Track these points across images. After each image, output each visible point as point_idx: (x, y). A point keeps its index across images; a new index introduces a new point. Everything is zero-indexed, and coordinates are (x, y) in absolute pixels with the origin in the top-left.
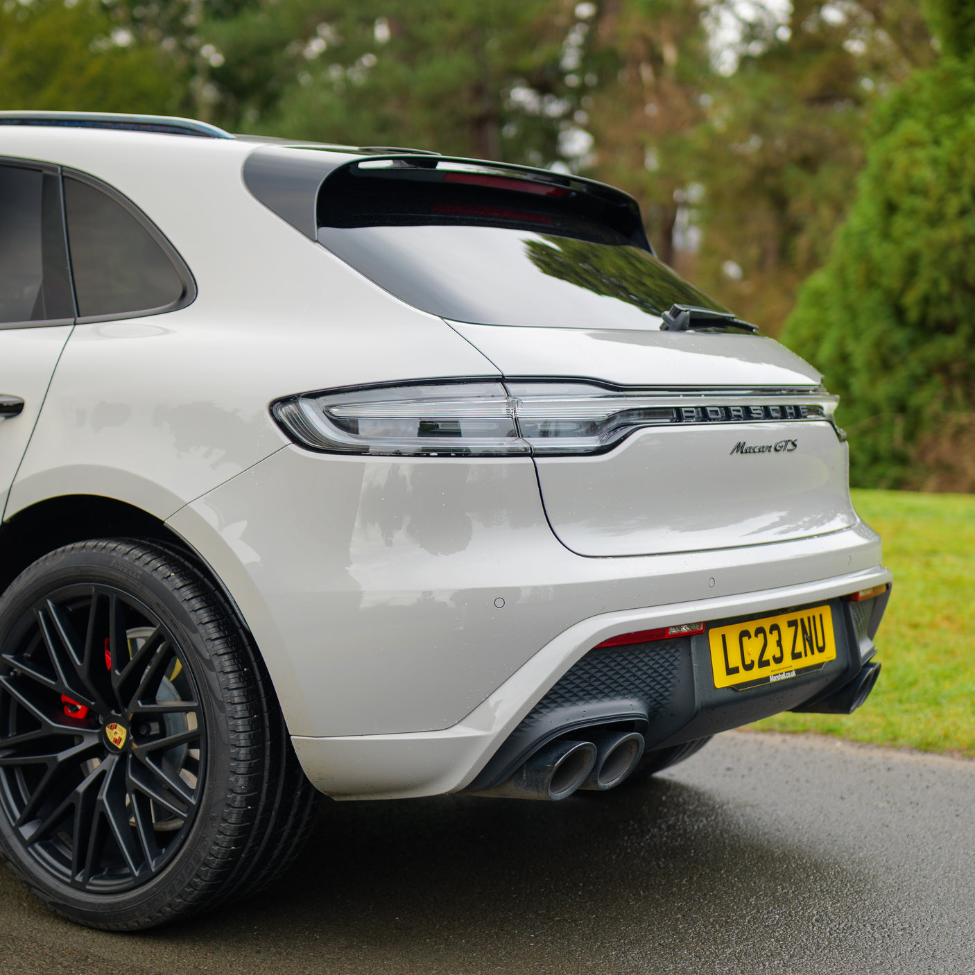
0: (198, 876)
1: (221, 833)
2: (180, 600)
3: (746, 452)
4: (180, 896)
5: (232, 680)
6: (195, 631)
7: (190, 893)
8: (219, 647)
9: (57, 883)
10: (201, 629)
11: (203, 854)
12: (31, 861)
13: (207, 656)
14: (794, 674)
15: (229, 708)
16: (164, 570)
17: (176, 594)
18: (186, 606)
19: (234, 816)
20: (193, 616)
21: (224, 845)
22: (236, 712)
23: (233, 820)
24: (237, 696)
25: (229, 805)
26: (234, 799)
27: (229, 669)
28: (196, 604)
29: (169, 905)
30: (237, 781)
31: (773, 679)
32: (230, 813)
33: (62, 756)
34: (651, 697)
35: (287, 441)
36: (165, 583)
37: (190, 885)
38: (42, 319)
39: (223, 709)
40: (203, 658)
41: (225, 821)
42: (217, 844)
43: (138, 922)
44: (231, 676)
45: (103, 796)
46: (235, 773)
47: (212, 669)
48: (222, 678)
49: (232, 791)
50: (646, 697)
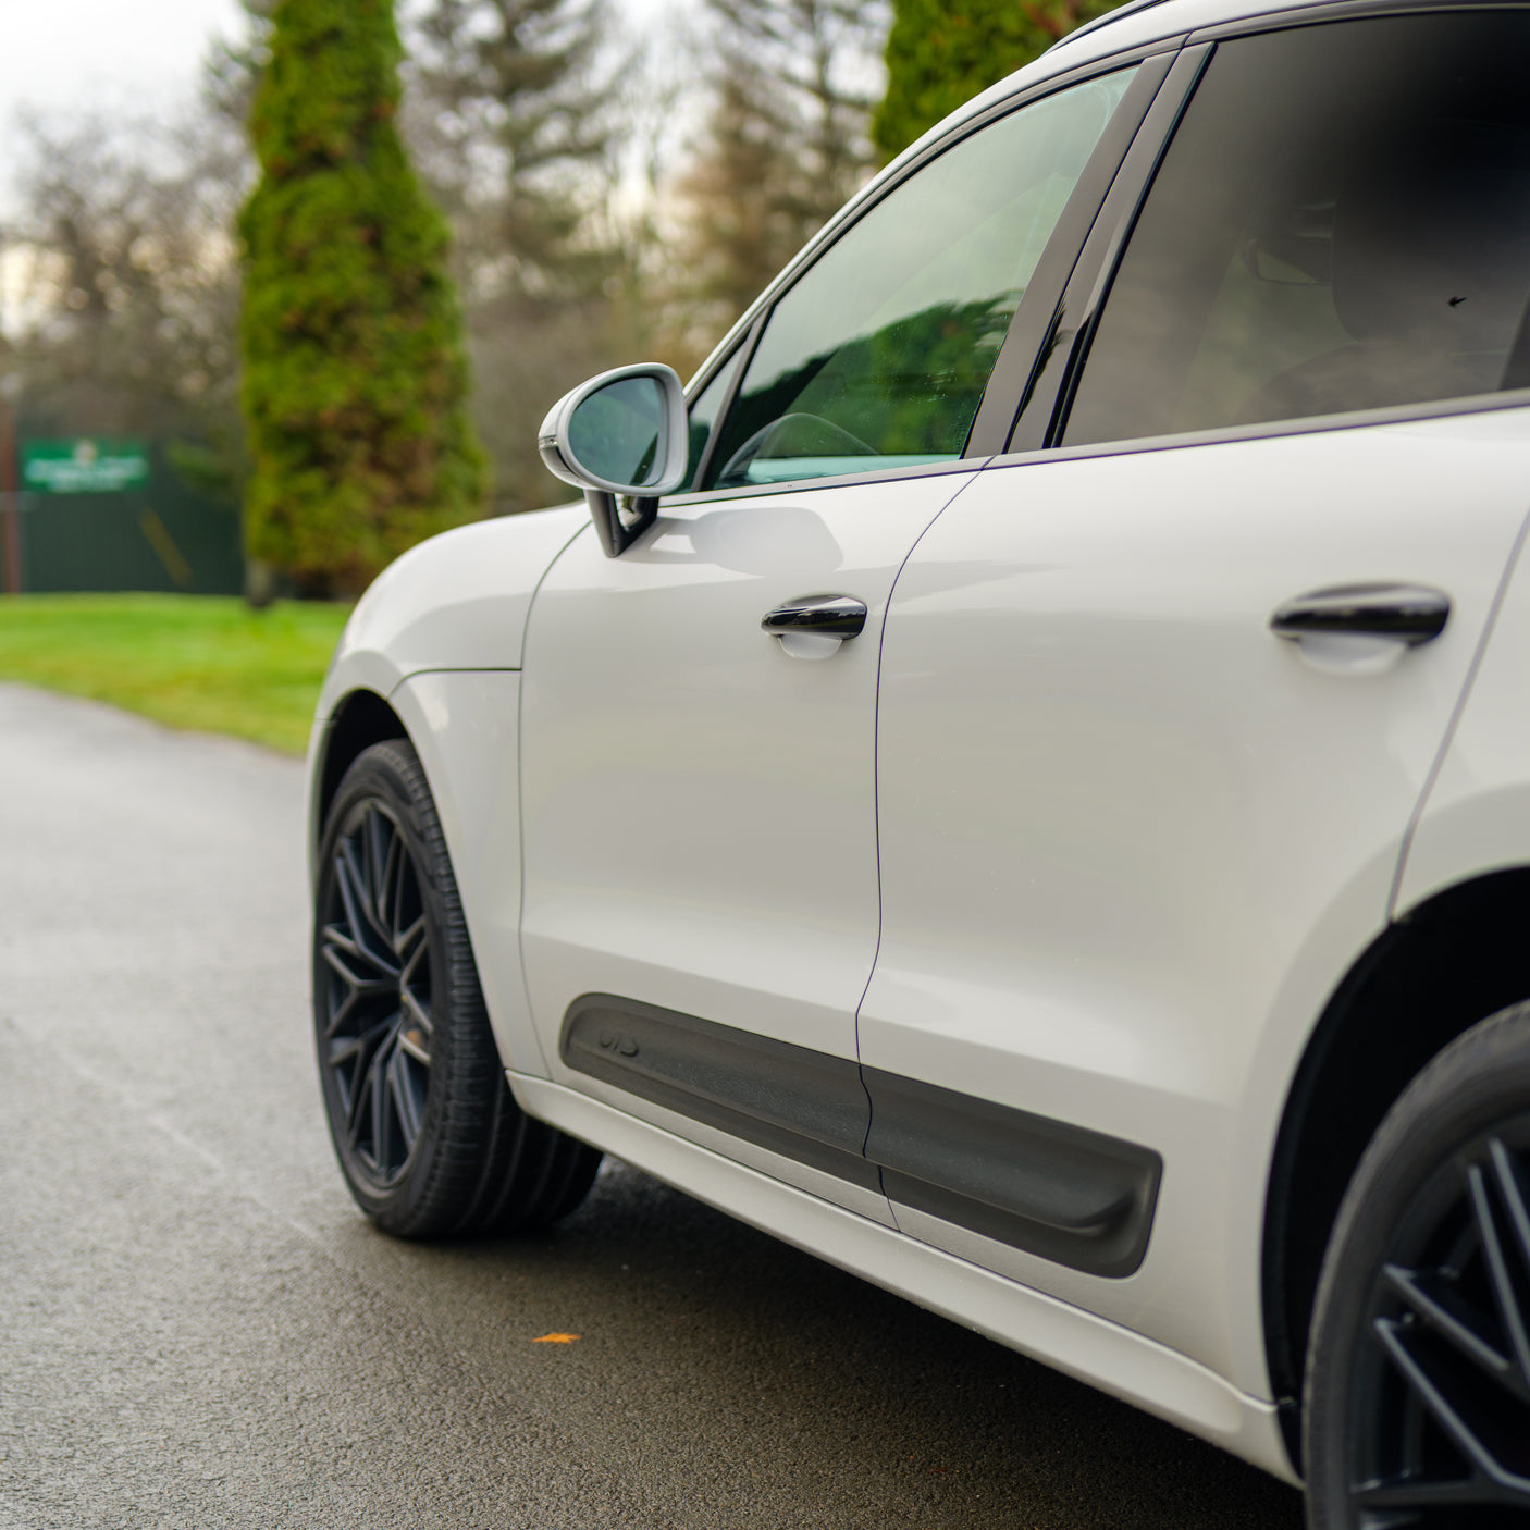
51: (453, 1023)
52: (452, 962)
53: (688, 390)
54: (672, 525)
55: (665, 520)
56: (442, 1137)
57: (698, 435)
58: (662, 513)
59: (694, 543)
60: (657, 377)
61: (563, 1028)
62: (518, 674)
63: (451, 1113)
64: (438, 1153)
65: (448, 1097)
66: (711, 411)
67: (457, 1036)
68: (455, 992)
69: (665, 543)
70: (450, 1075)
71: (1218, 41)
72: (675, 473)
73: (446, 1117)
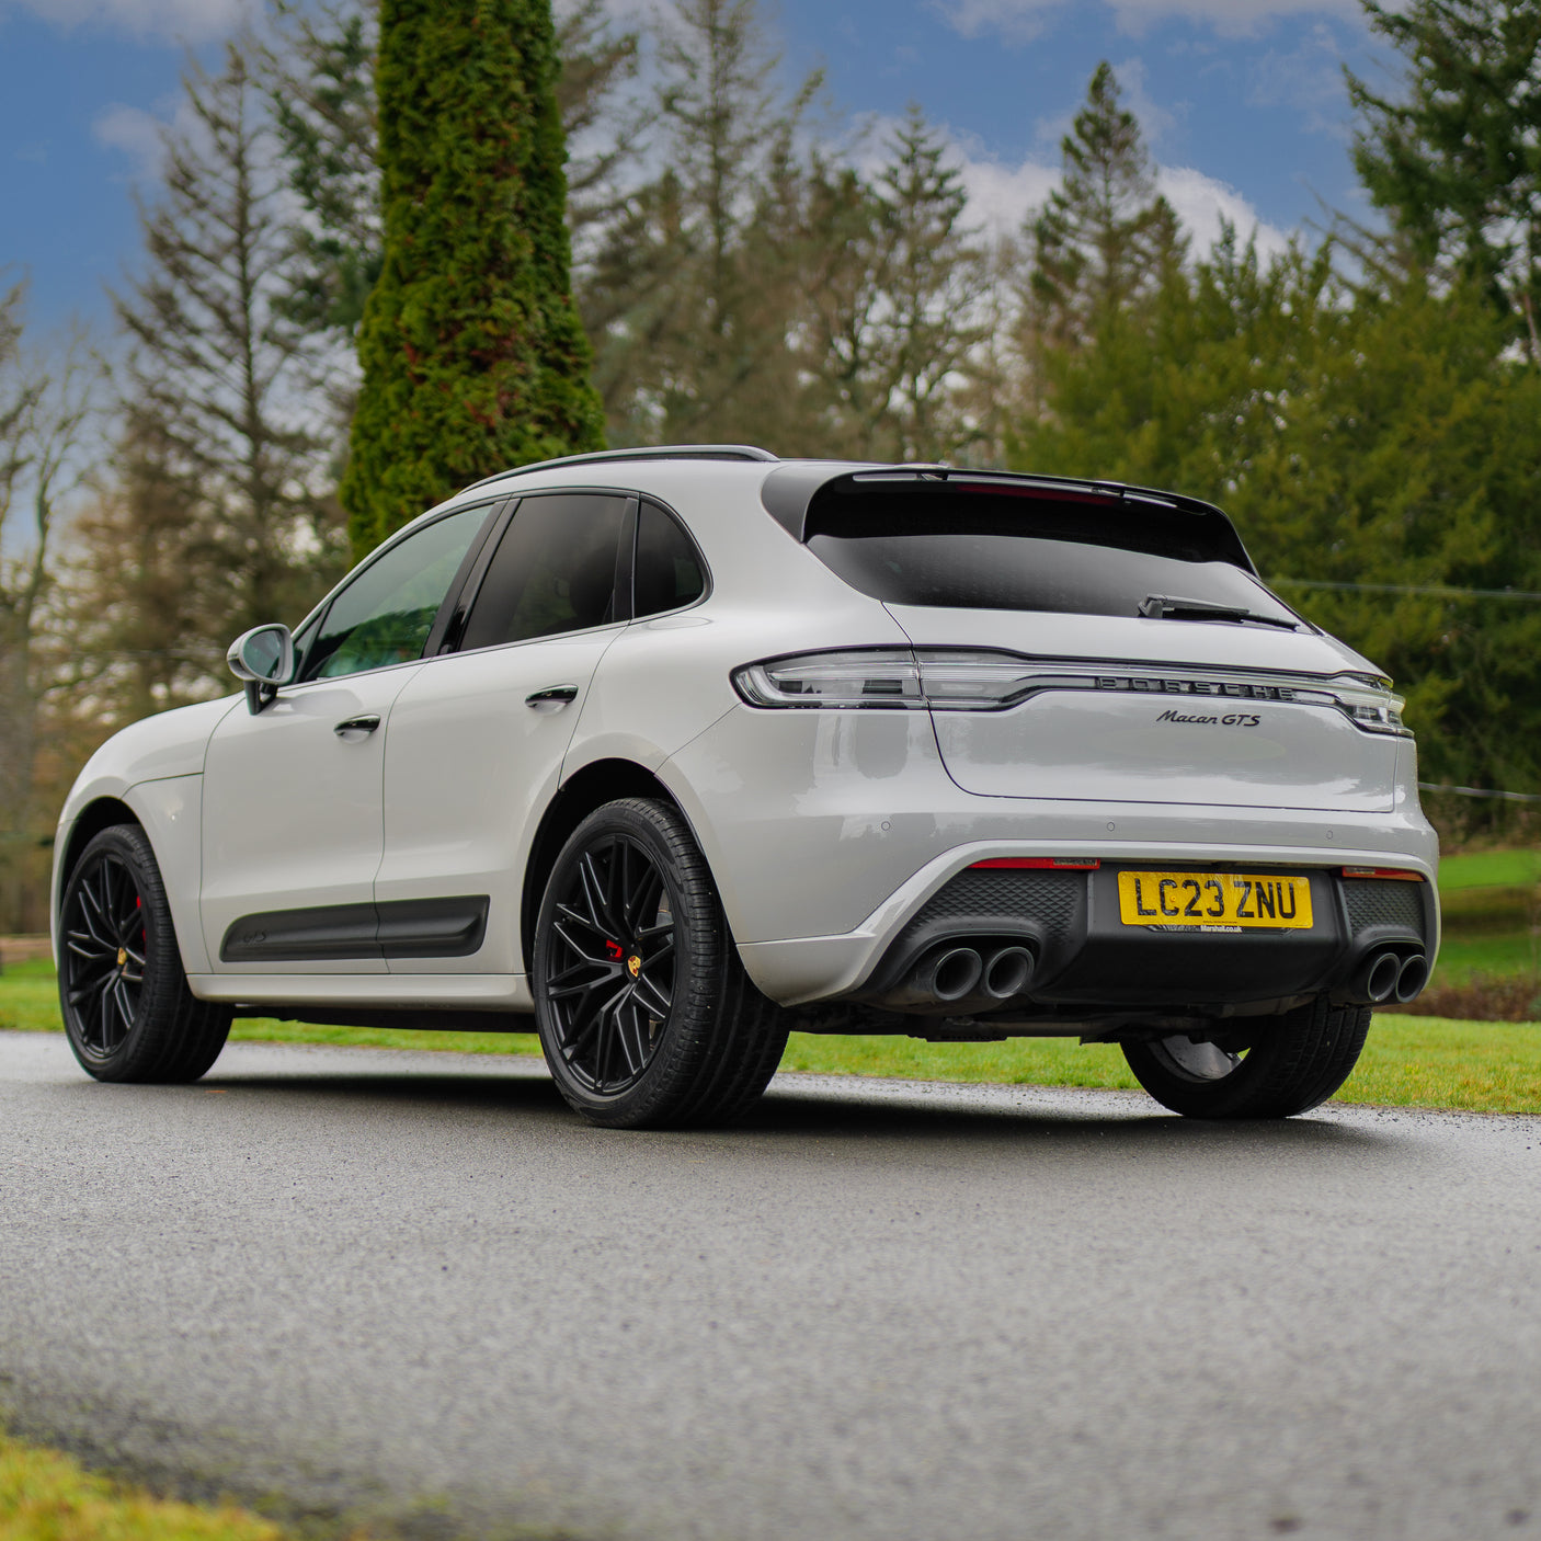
0: (671, 1067)
1: (685, 1027)
2: (665, 838)
3: (1178, 720)
4: (659, 1086)
5: (696, 901)
6: (673, 862)
7: (667, 1082)
8: (689, 874)
9: (585, 1090)
10: (677, 860)
11: (673, 1047)
12: (570, 1076)
13: (679, 881)
14: (1239, 930)
15: (692, 923)
16: (658, 816)
17: (663, 834)
18: (669, 843)
19: (695, 1013)
20: (673, 851)
21: (689, 1038)
22: (697, 926)
23: (694, 1016)
24: (699, 913)
25: (691, 1004)
26: (694, 998)
27: (694, 892)
28: (677, 841)
29: (653, 1095)
30: (696, 982)
31: (1203, 929)
32: (692, 1010)
33: (594, 984)
34: (1046, 922)
35: (739, 700)
36: (657, 826)
37: (666, 1076)
38: (610, 622)
39: (687, 924)
40: (677, 884)
41: (688, 1017)
42: (683, 1038)
43: (634, 1113)
44: (695, 897)
45: (617, 1012)
46: (695, 976)
47: (682, 891)
48: (689, 899)
49: (693, 991)
50: (1040, 922)
51: (158, 955)
52: (158, 924)
53: (293, 635)
54: (283, 700)
55: (279, 698)
56: (149, 1015)
57: (298, 654)
58: (278, 695)
59: (292, 707)
60: (279, 631)
61: (224, 941)
62: (200, 776)
63: (155, 1003)
64: (147, 1025)
65: (154, 994)
66: (305, 645)
67: (160, 962)
68: (159, 940)
69: (279, 708)
70: (155, 982)
71: (522, 498)
72: (287, 675)
73: (152, 1004)
